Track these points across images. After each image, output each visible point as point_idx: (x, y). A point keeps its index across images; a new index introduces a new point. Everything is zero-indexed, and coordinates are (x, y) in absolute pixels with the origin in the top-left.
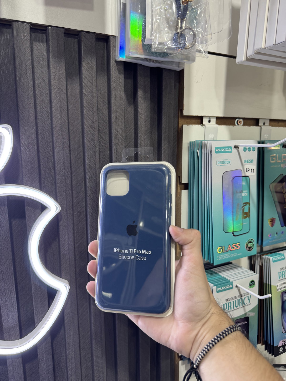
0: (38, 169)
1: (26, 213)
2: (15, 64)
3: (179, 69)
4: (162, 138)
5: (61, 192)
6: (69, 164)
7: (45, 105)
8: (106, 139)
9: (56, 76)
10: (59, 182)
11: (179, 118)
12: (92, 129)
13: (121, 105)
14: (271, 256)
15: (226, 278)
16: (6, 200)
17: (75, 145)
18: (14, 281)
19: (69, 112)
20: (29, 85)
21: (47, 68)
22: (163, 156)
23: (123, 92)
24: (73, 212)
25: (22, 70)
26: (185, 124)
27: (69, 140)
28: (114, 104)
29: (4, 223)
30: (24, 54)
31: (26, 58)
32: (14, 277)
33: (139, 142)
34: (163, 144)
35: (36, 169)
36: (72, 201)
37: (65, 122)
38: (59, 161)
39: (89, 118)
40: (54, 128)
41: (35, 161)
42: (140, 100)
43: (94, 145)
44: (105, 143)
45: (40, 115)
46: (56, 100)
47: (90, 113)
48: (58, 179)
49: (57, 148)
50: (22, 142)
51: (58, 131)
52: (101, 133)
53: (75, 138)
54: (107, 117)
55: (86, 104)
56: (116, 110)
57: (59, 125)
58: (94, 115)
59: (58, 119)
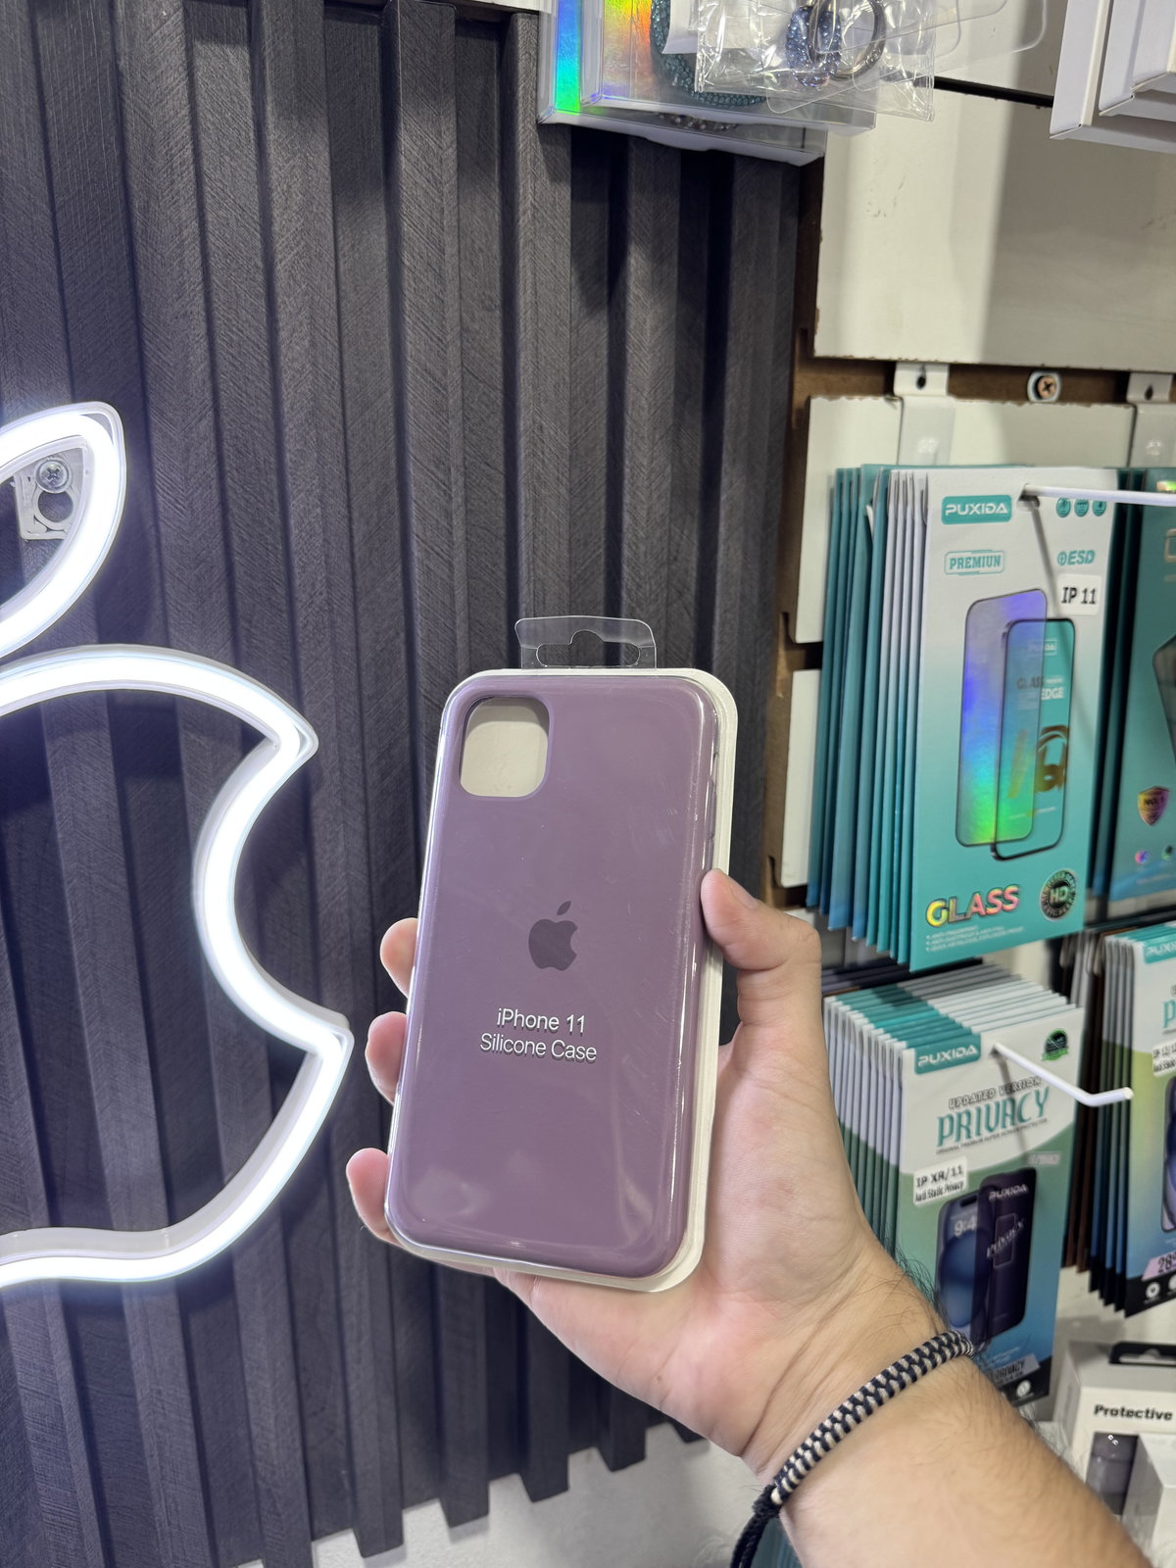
0: (225, 585)
1: (184, 756)
2: (122, 141)
3: (802, 158)
4: (724, 452)
5: (318, 677)
6: (347, 565)
7: (250, 317)
8: (494, 456)
9: (294, 195)
10: (307, 636)
11: (797, 369)
12: (437, 418)
13: (556, 315)
14: (1139, 939)
15: (958, 1020)
16: (105, 707)
17: (369, 482)
19: (345, 345)
20: (185, 233)
21: (253, 156)
22: (722, 528)
23: (568, 261)
24: (363, 755)
25: (152, 169)
26: (818, 392)
27: (347, 461)
28: (529, 312)
29: (97, 797)
30: (161, 101)
31: (167, 117)
32: (139, 1002)
33: (627, 470)
34: (725, 481)
35: (217, 584)
36: (358, 712)
37: (330, 388)
38: (306, 551)
39: (426, 370)
40: (286, 416)
41: (214, 551)
42: (636, 292)
43: (444, 488)
44: (488, 475)
45: (227, 357)
46: (292, 298)
47: (431, 350)
48: (305, 626)
49: (300, 496)
50: (162, 473)
51: (303, 428)
52: (473, 434)
53: (369, 455)
54: (497, 363)
55: (414, 312)
56: (536, 335)
57: (306, 402)
58: (445, 358)
59: (303, 376)
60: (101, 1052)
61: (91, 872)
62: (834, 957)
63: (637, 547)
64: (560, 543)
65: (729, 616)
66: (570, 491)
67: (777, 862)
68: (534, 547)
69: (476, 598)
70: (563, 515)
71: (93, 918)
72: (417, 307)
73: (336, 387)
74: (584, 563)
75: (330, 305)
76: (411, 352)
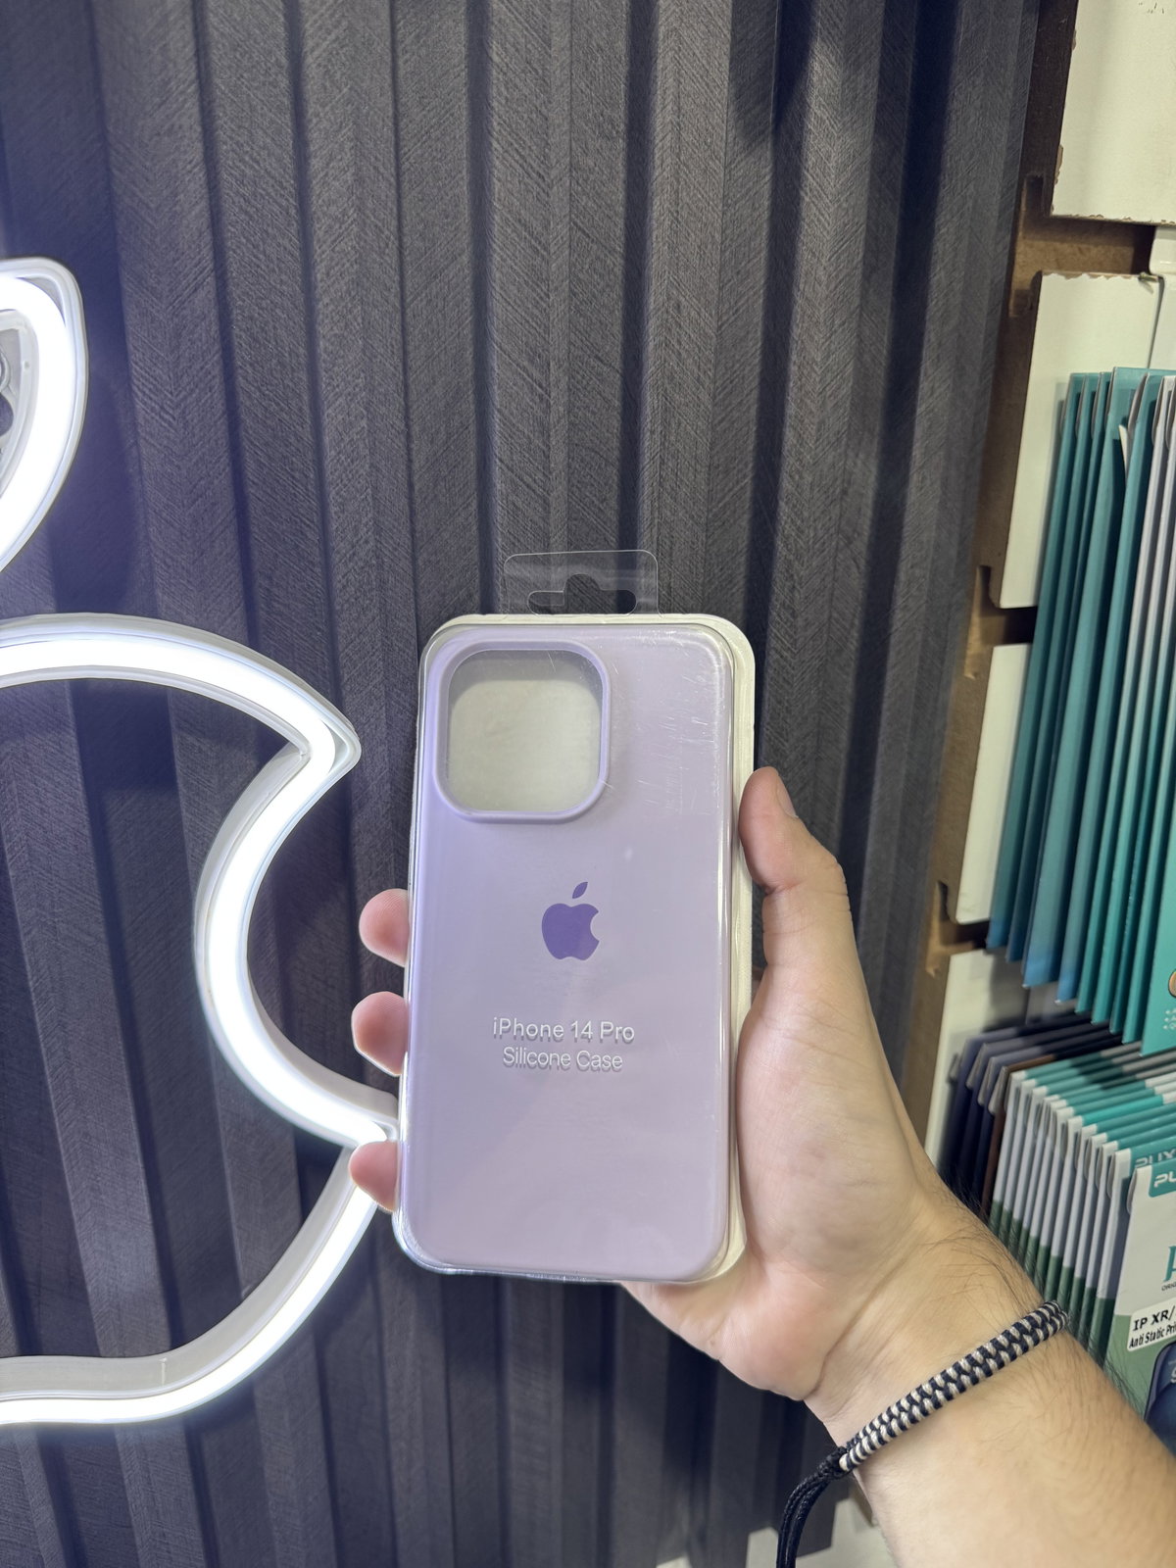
0: (233, 527)
1: (178, 767)
4: (926, 346)
5: (362, 658)
6: (404, 501)
7: (268, 140)
8: (608, 347)
10: (348, 600)
11: (1020, 234)
12: (534, 290)
13: (706, 144)
16: (68, 700)
17: (434, 383)
18: (129, 1099)
19: (406, 186)
22: (917, 452)
23: (726, 63)
26: (1051, 267)
27: (405, 353)
28: (669, 137)
29: (61, 821)
32: (127, 1083)
33: (793, 368)
34: (924, 386)
35: (221, 528)
37: (382, 245)
38: (346, 482)
39: (520, 221)
40: (321, 285)
41: (216, 482)
42: (818, 112)
43: (540, 390)
44: (600, 374)
45: (236, 199)
46: (327, 109)
47: (528, 191)
48: (344, 587)
49: (338, 402)
50: (141, 368)
51: (343, 304)
52: (581, 315)
53: (436, 344)
54: (616, 215)
55: (505, 133)
56: (678, 173)
57: (348, 265)
58: (547, 203)
59: (343, 227)
61: (56, 920)
62: (1012, 1008)
64: (696, 470)
65: (918, 572)
66: (714, 398)
67: (951, 891)
68: (661, 476)
70: (702, 431)
71: (61, 979)
72: (510, 126)
73: (390, 246)
74: (724, 497)
75: (383, 121)
76: (499, 193)
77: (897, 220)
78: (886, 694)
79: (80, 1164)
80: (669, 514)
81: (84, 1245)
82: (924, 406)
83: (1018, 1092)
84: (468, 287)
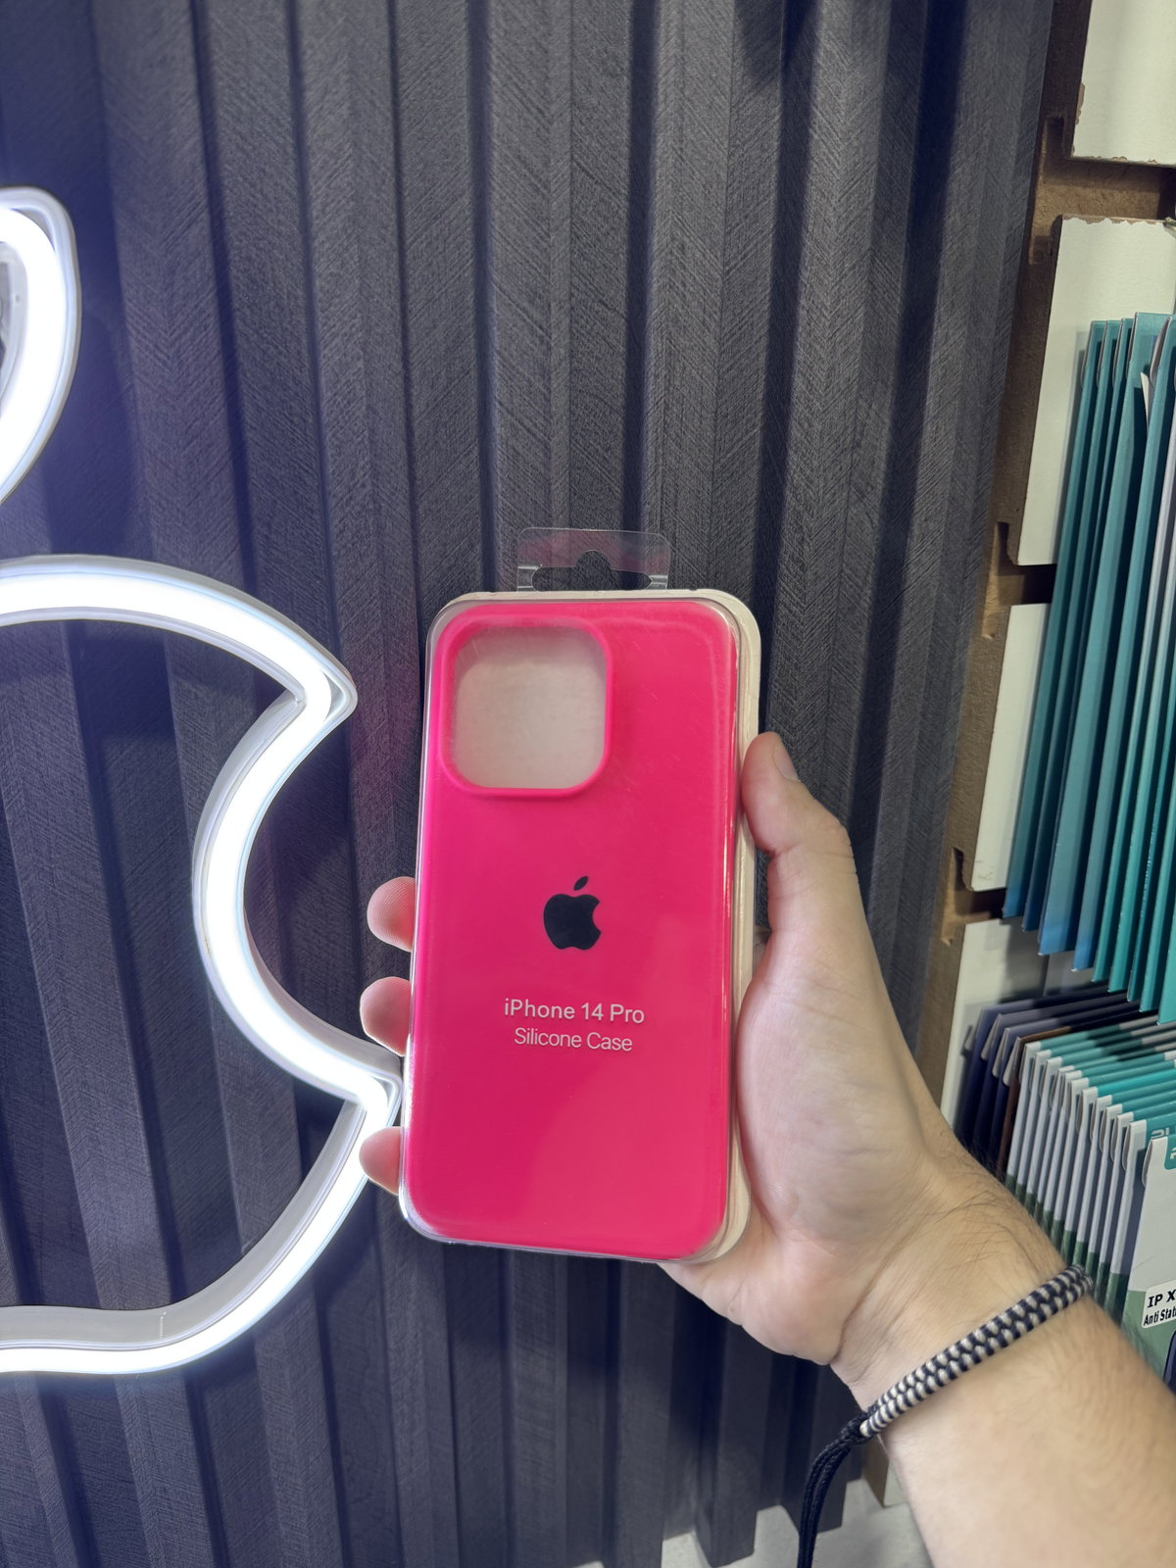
0: (229, 470)
1: (175, 714)
4: (940, 291)
5: (360, 606)
6: (402, 444)
7: (265, 76)
8: (613, 291)
10: (344, 547)
11: (1041, 178)
12: (534, 230)
13: (711, 78)
16: (64, 643)
17: (435, 327)
18: (127, 1049)
19: (405, 124)
22: (931, 401)
26: (1075, 212)
27: (403, 297)
28: (672, 71)
29: (57, 765)
32: (125, 1033)
33: (802, 313)
34: (938, 333)
35: (217, 470)
37: (379, 181)
38: (342, 424)
39: (519, 157)
40: (317, 222)
41: (211, 423)
42: (828, 46)
43: (540, 332)
44: (603, 320)
45: (233, 137)
46: (322, 40)
47: (528, 127)
48: (341, 532)
49: (334, 343)
50: (135, 306)
51: (339, 242)
52: (584, 259)
53: (436, 287)
54: (621, 156)
55: (503, 66)
56: (682, 109)
57: (343, 202)
58: (547, 139)
59: (339, 161)
60: (76, 1095)
61: (53, 866)
62: (1029, 979)
63: (810, 425)
64: (701, 417)
65: (932, 526)
66: (720, 342)
67: (967, 858)
68: (665, 422)
69: (579, 498)
70: (708, 377)
71: (58, 926)
72: (509, 59)
73: (387, 180)
74: (733, 447)
75: (379, 53)
76: (498, 129)
77: (911, 162)
78: (899, 652)
79: (78, 1114)
80: (674, 461)
81: (83, 1195)
82: (938, 354)
83: (1032, 1062)
84: (469, 229)
